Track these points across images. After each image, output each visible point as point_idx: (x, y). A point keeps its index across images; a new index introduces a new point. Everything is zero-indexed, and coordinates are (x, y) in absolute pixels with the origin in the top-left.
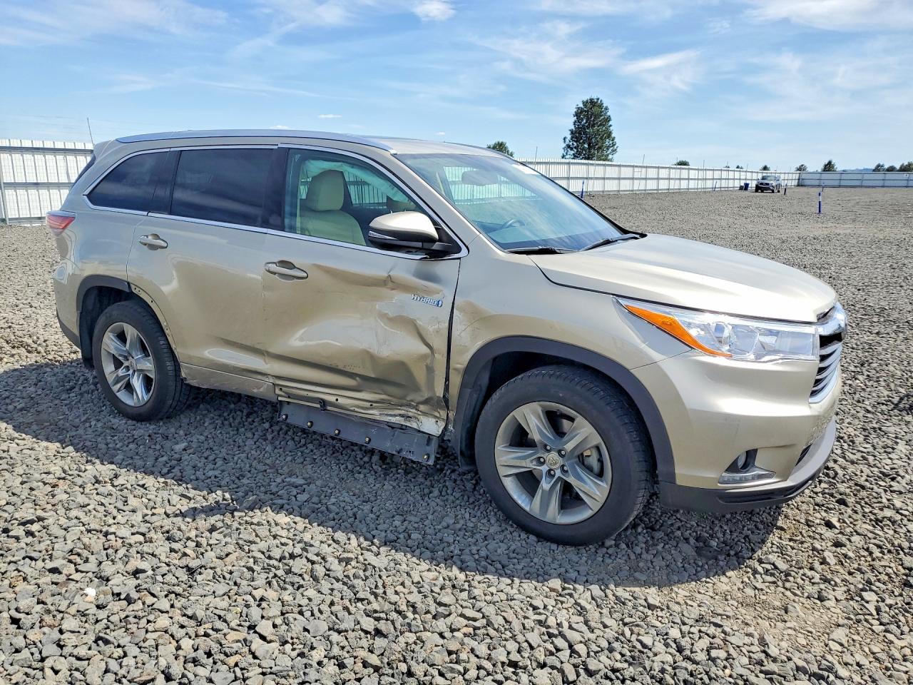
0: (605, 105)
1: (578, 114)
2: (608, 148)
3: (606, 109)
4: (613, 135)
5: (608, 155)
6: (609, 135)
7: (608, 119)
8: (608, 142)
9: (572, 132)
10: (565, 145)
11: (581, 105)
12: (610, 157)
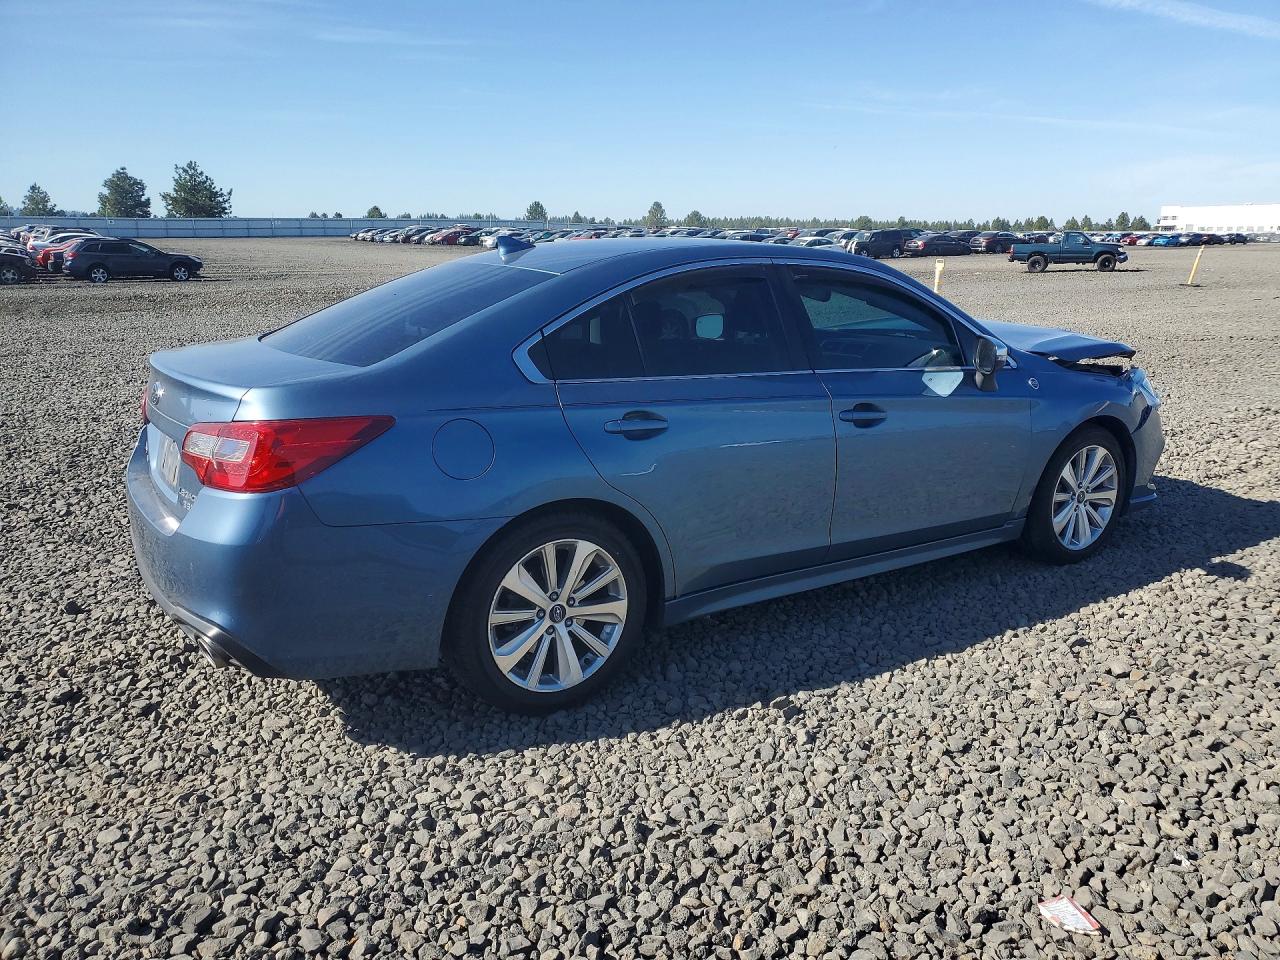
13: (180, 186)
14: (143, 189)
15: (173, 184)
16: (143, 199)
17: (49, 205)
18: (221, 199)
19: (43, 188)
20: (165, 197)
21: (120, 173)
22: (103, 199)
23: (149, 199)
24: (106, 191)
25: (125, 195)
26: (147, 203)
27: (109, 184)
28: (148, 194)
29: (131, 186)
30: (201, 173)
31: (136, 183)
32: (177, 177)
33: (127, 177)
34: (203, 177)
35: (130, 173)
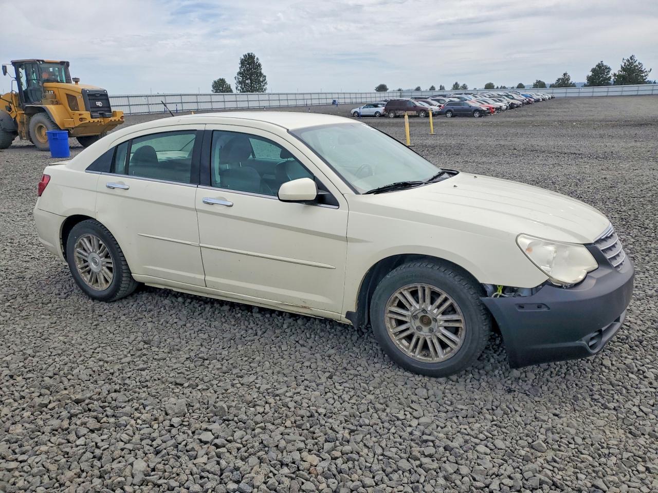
0: (256, 58)
1: (243, 62)
2: (262, 82)
3: (257, 59)
4: (264, 74)
5: (264, 86)
6: (261, 74)
7: (259, 65)
8: (261, 79)
9: (239, 73)
10: (236, 82)
11: (243, 57)
12: (265, 87)
13: (623, 69)
14: (609, 71)
15: (620, 69)
16: (609, 76)
17: (570, 81)
18: (643, 75)
19: (569, 74)
20: (615, 75)
21: (599, 64)
22: (589, 78)
23: (610, 77)
25: (598, 77)
27: (593, 70)
28: (611, 74)
29: (604, 70)
30: (635, 62)
31: (607, 69)
32: (623, 64)
33: (603, 66)
34: (637, 63)
35: (605, 64)
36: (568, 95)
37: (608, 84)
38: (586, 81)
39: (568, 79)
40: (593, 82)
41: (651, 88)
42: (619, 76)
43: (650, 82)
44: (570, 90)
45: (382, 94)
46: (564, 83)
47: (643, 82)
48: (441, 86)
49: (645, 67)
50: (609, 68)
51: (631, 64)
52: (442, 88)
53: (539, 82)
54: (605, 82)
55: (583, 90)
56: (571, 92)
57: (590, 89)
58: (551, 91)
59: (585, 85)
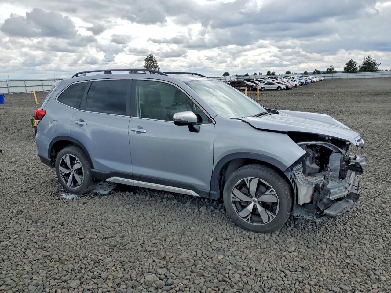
13: (365, 63)
14: (356, 65)
15: (363, 63)
16: (356, 67)
18: (376, 66)
19: (333, 66)
20: (360, 67)
22: (345, 69)
24: (346, 66)
25: (350, 67)
26: (357, 68)
27: (347, 64)
29: (353, 64)
31: (355, 63)
32: (364, 61)
33: (352, 61)
34: (372, 60)
35: (353, 60)
36: (334, 78)
37: (356, 72)
38: (343, 70)
39: (333, 69)
40: (347, 71)
41: (381, 74)
42: (362, 67)
43: (379, 71)
44: (334, 75)
45: (227, 78)
46: (331, 71)
47: (376, 70)
48: (260, 73)
49: (377, 62)
50: (356, 63)
51: (369, 60)
52: (260, 74)
53: (316, 70)
54: (354, 71)
55: (342, 75)
56: (335, 76)
57: (346, 74)
58: (323, 75)
59: (343, 72)
